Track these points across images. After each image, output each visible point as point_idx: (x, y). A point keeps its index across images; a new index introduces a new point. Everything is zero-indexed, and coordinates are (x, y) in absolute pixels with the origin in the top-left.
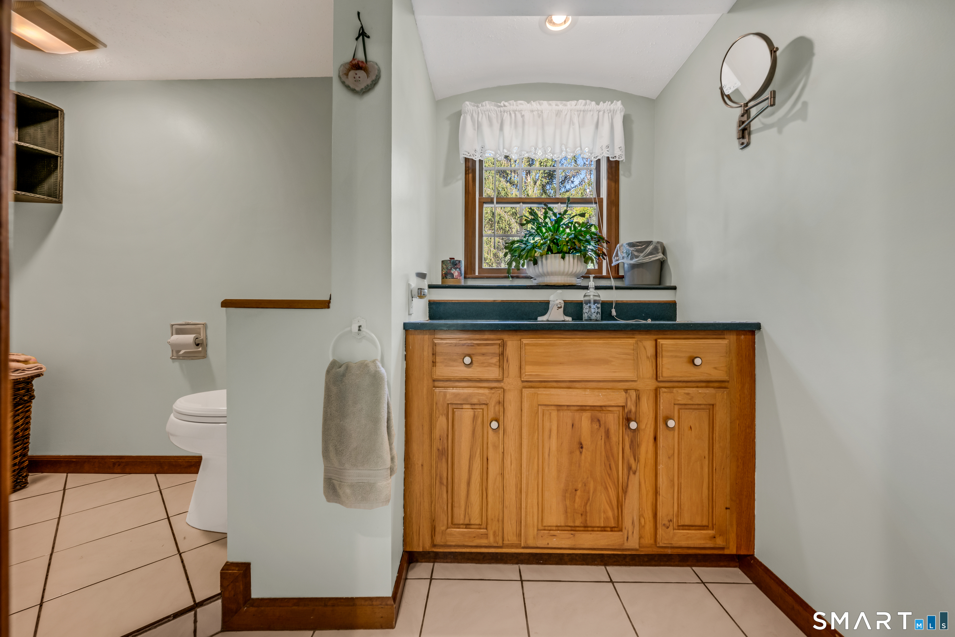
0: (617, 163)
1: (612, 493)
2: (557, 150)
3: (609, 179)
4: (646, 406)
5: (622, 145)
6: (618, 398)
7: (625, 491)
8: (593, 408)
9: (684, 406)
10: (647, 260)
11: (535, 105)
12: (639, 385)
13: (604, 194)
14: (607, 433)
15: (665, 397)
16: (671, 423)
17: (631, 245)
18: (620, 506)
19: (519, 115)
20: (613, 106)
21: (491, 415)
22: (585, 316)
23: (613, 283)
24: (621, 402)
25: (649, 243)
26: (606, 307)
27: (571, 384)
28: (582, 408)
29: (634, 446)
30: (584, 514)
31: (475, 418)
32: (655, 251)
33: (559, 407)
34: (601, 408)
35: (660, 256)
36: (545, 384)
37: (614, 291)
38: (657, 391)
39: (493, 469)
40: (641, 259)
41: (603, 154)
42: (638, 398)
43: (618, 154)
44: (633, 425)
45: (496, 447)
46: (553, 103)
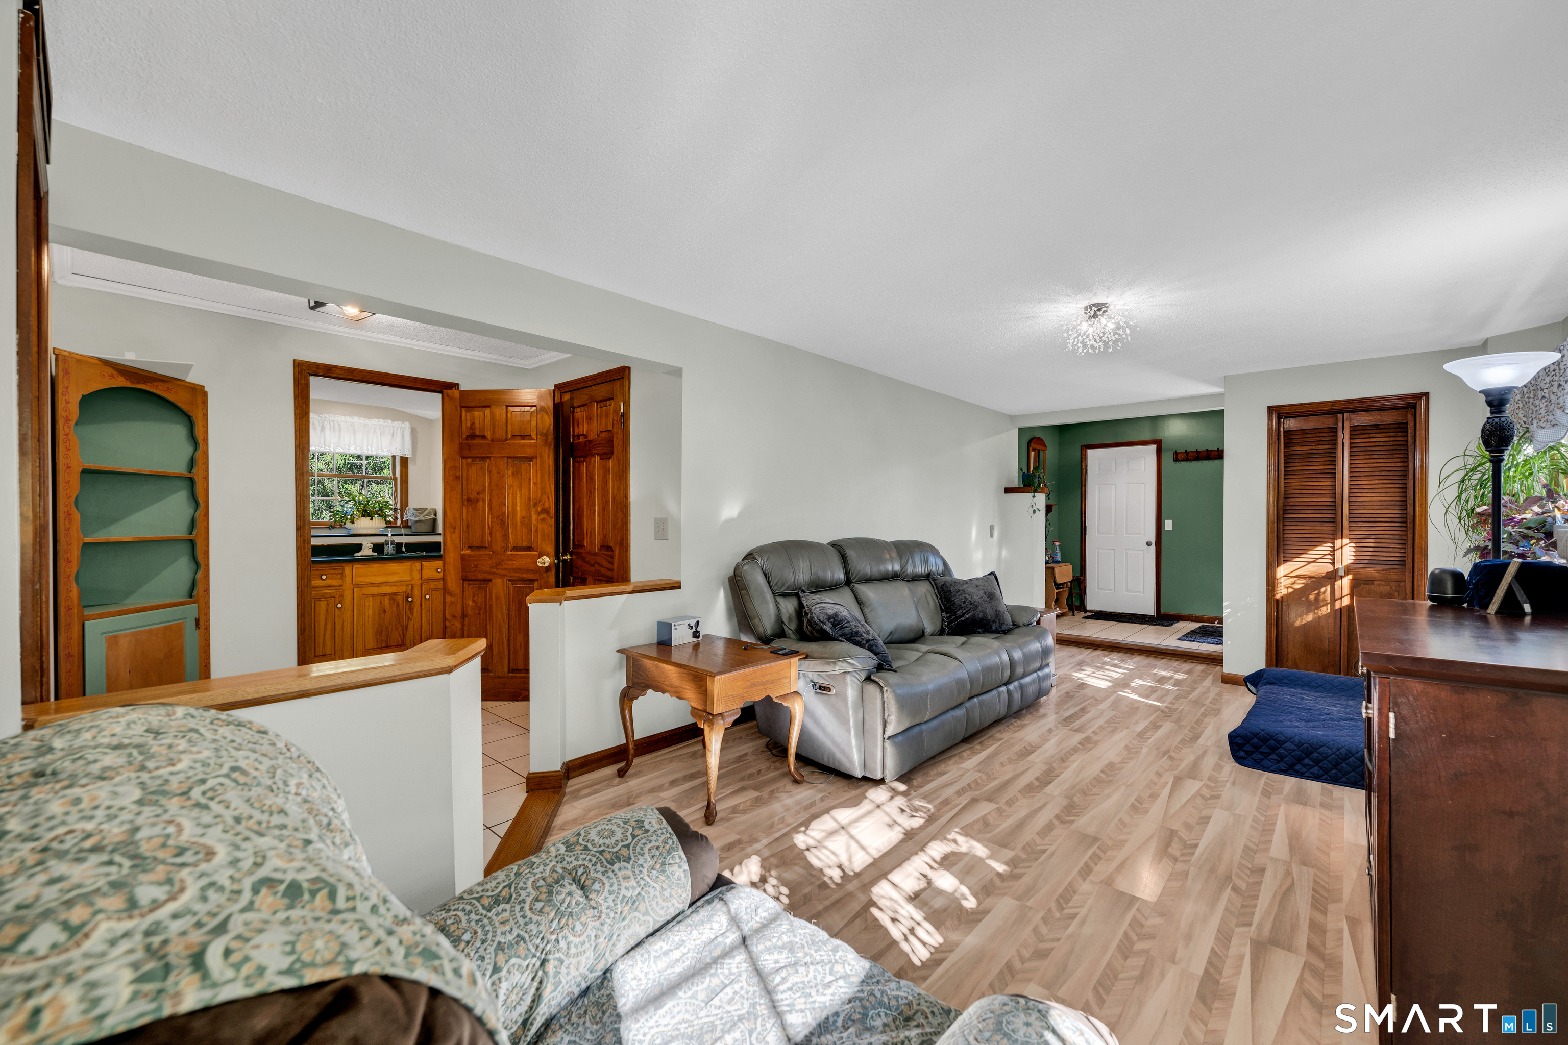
0: (406, 459)
1: (400, 630)
2: (365, 447)
3: (401, 466)
4: (417, 591)
5: (410, 448)
6: (403, 589)
7: (407, 629)
8: (390, 594)
9: (434, 590)
10: (425, 518)
11: (348, 419)
12: (413, 582)
13: (398, 474)
14: (398, 604)
15: (424, 586)
16: (427, 597)
17: (416, 509)
18: (404, 635)
19: (336, 424)
20: (403, 425)
21: (337, 601)
22: (386, 552)
23: (403, 531)
24: (404, 590)
25: (426, 509)
26: (398, 546)
27: (379, 584)
28: (385, 595)
29: (411, 609)
30: (386, 641)
31: (328, 604)
32: (429, 514)
33: (373, 595)
34: (395, 594)
35: (433, 516)
36: (365, 585)
37: (404, 537)
38: (421, 585)
39: (338, 627)
40: (421, 518)
41: (399, 454)
42: (413, 588)
43: (408, 453)
44: (410, 599)
45: (339, 617)
46: (362, 419)
